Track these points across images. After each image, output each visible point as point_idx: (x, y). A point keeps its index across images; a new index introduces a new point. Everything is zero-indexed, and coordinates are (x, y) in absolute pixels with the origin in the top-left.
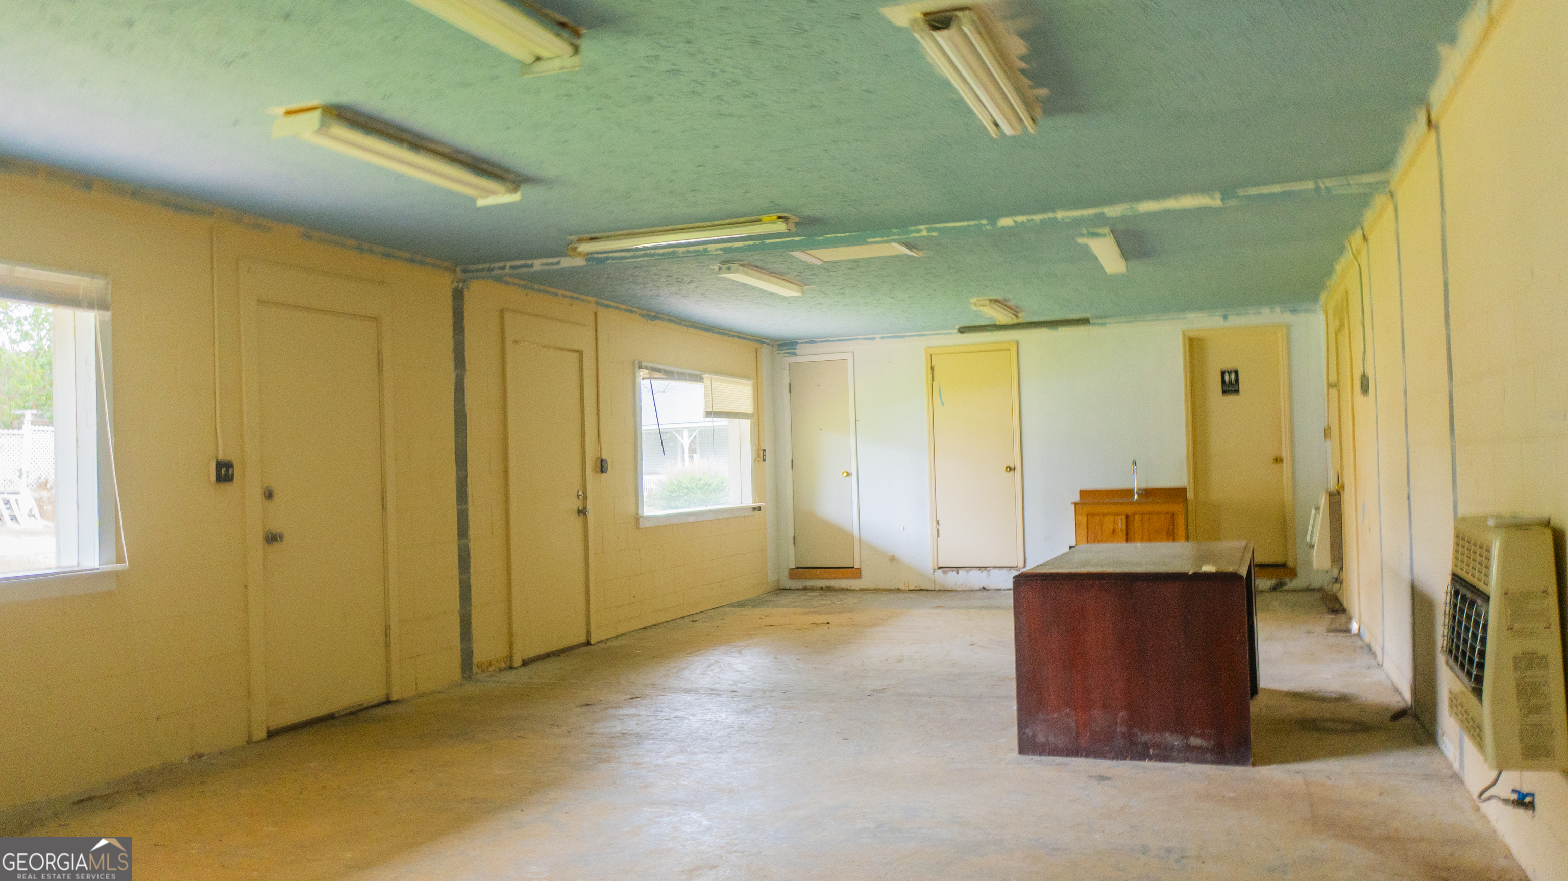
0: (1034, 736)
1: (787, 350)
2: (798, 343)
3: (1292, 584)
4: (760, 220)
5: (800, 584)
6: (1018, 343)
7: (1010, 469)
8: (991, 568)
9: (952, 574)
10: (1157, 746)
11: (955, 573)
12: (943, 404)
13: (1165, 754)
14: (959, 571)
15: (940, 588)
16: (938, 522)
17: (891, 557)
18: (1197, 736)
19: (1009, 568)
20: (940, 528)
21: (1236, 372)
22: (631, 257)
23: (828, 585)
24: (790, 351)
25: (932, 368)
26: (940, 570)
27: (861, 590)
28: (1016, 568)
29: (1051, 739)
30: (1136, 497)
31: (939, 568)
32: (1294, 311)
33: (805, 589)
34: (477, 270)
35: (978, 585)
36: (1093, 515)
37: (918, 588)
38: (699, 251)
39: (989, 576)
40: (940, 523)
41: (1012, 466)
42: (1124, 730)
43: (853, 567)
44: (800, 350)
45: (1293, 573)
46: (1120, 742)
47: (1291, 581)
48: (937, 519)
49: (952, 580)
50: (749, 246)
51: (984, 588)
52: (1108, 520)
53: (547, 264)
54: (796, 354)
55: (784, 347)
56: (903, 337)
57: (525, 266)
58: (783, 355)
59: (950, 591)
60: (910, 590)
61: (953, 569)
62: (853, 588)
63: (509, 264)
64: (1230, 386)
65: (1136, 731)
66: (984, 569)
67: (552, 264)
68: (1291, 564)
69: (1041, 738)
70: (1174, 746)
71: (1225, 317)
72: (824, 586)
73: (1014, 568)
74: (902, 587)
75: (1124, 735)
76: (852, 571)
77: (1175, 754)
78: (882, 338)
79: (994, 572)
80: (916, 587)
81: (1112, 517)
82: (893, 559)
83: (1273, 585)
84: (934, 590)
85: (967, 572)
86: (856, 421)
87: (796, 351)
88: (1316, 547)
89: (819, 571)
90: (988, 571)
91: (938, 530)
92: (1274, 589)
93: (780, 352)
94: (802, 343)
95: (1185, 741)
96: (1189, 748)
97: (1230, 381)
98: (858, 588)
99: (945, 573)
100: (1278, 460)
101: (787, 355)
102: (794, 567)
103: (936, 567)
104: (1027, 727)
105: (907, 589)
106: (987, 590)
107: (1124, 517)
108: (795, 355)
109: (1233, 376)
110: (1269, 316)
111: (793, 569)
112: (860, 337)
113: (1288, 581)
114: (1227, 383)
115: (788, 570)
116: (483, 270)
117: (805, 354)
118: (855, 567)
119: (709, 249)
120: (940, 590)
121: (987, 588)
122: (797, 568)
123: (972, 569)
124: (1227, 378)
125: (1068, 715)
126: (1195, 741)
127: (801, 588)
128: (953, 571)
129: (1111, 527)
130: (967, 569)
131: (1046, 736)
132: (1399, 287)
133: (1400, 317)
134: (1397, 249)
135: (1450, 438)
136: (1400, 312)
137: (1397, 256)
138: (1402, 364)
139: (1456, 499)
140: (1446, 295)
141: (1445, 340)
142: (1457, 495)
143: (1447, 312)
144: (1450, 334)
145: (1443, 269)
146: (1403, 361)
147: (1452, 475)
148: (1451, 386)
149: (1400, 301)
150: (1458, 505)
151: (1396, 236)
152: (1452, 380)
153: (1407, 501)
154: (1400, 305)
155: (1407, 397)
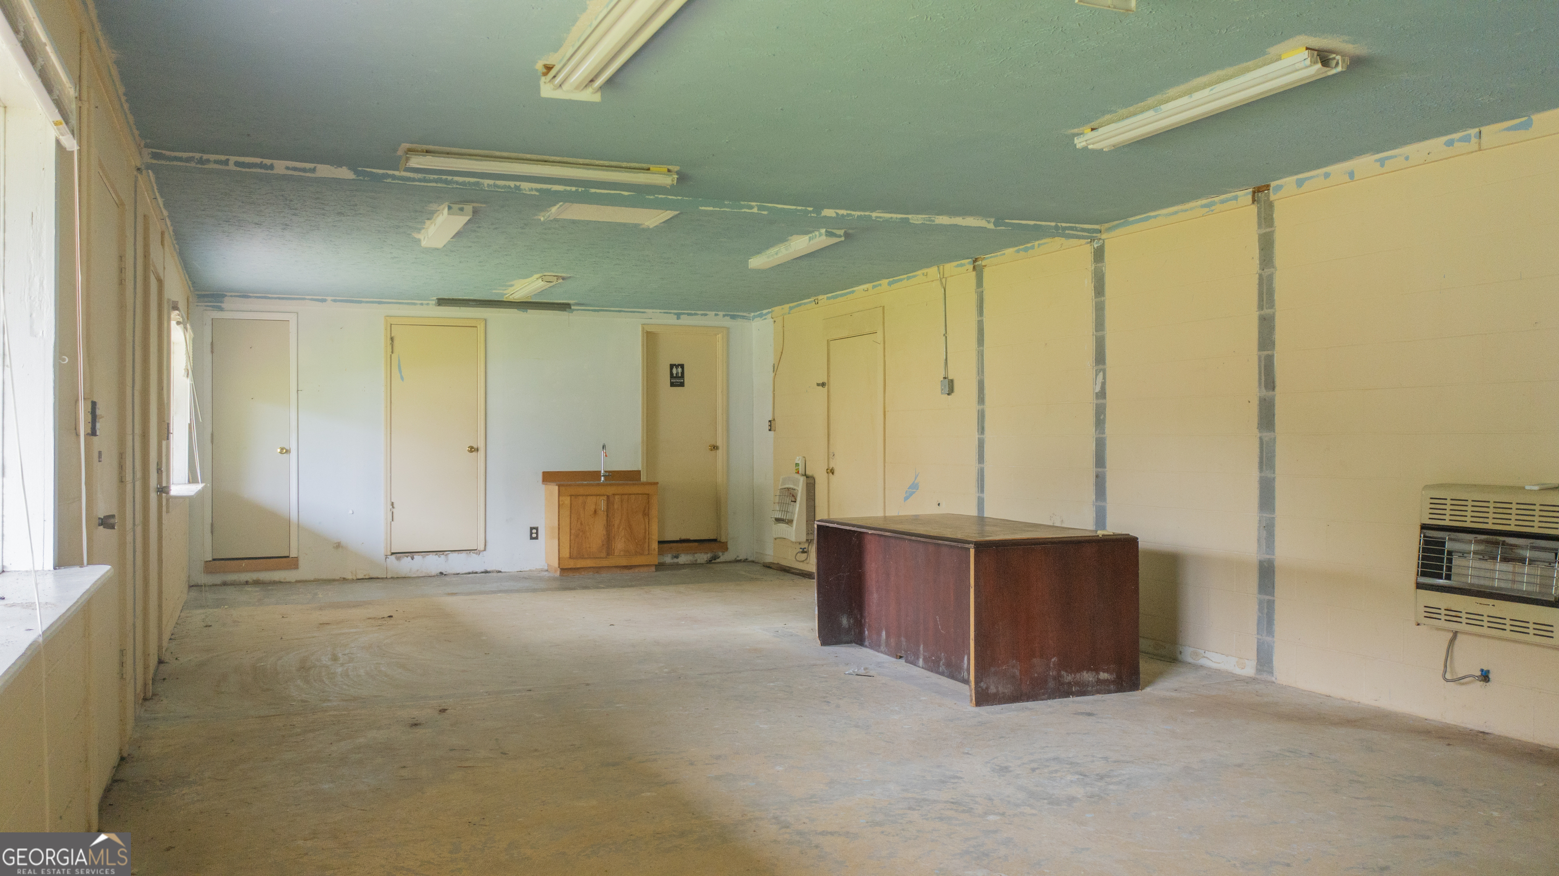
0: (987, 688)
1: (211, 302)
2: (226, 296)
3: (724, 557)
4: (649, 169)
5: (218, 579)
6: (486, 320)
7: (473, 449)
8: (450, 552)
9: (406, 560)
10: (1077, 684)
11: (409, 558)
12: (402, 378)
13: (1083, 691)
14: (415, 557)
15: (393, 576)
16: (392, 504)
17: (336, 543)
18: (1104, 671)
19: (468, 552)
20: (394, 510)
21: (682, 366)
22: (420, 180)
23: (255, 579)
24: (215, 304)
25: (392, 339)
26: (393, 557)
27: (298, 582)
28: (476, 551)
29: (1001, 689)
30: (603, 478)
31: (393, 554)
32: (733, 317)
33: (225, 584)
34: (180, 159)
35: (434, 571)
36: (577, 496)
37: (367, 577)
38: (509, 187)
39: (447, 560)
40: (395, 506)
41: (475, 446)
42: (1055, 673)
43: (288, 557)
44: (227, 304)
45: (724, 547)
46: (1051, 684)
47: (723, 554)
48: (392, 501)
49: (407, 566)
50: (570, 191)
51: (441, 573)
52: (591, 501)
53: (295, 169)
54: (223, 308)
55: (206, 299)
56: (361, 302)
57: (261, 166)
58: (205, 308)
59: (404, 577)
60: (358, 579)
61: (407, 554)
62: (288, 580)
63: (233, 159)
64: (677, 380)
65: (1063, 673)
66: (441, 553)
67: (304, 170)
68: (723, 539)
69: (993, 690)
70: (1089, 682)
71: (678, 316)
72: (250, 580)
73: (473, 551)
74: (349, 577)
75: (1055, 678)
76: (288, 561)
77: (1090, 689)
78: (335, 301)
79: (452, 556)
80: (365, 576)
81: (594, 499)
82: (338, 546)
83: (709, 558)
84: (386, 578)
85: (424, 557)
86: (298, 391)
87: (223, 305)
88: (795, 522)
89: (244, 563)
90: (447, 555)
91: (393, 513)
92: (710, 562)
93: (200, 304)
94: (231, 296)
95: (1097, 676)
96: (1099, 682)
97: (677, 373)
98: (294, 580)
99: (398, 559)
100: (715, 448)
101: (211, 308)
102: (211, 559)
103: (389, 554)
104: (982, 681)
105: (355, 578)
106: (445, 575)
107: (605, 498)
108: (221, 309)
109: (680, 370)
110: (714, 319)
111: (210, 561)
112: (307, 297)
113: (720, 554)
114: (675, 375)
115: (203, 563)
116: (188, 160)
117: (233, 311)
118: (291, 556)
119: (521, 187)
120: (392, 578)
121: (445, 573)
122: (214, 560)
123: (428, 553)
124: (674, 371)
125: (1013, 667)
126: (1104, 676)
127: (219, 583)
128: (407, 557)
129: (593, 508)
130: (423, 554)
131: (997, 688)
132: (1093, 313)
133: (1094, 337)
134: (1093, 284)
135: (1260, 432)
136: (1093, 333)
137: (1093, 289)
138: (1094, 373)
139: (1273, 476)
140: (1267, 326)
141: (1256, 359)
142: (1274, 473)
143: (1266, 339)
144: (1275, 355)
145: (1261, 307)
146: (1096, 370)
147: (1261, 458)
148: (1271, 393)
149: (1094, 324)
150: (1277, 480)
151: (1092, 273)
152: (1273, 389)
153: (1092, 479)
154: (1094, 328)
155: (1107, 399)
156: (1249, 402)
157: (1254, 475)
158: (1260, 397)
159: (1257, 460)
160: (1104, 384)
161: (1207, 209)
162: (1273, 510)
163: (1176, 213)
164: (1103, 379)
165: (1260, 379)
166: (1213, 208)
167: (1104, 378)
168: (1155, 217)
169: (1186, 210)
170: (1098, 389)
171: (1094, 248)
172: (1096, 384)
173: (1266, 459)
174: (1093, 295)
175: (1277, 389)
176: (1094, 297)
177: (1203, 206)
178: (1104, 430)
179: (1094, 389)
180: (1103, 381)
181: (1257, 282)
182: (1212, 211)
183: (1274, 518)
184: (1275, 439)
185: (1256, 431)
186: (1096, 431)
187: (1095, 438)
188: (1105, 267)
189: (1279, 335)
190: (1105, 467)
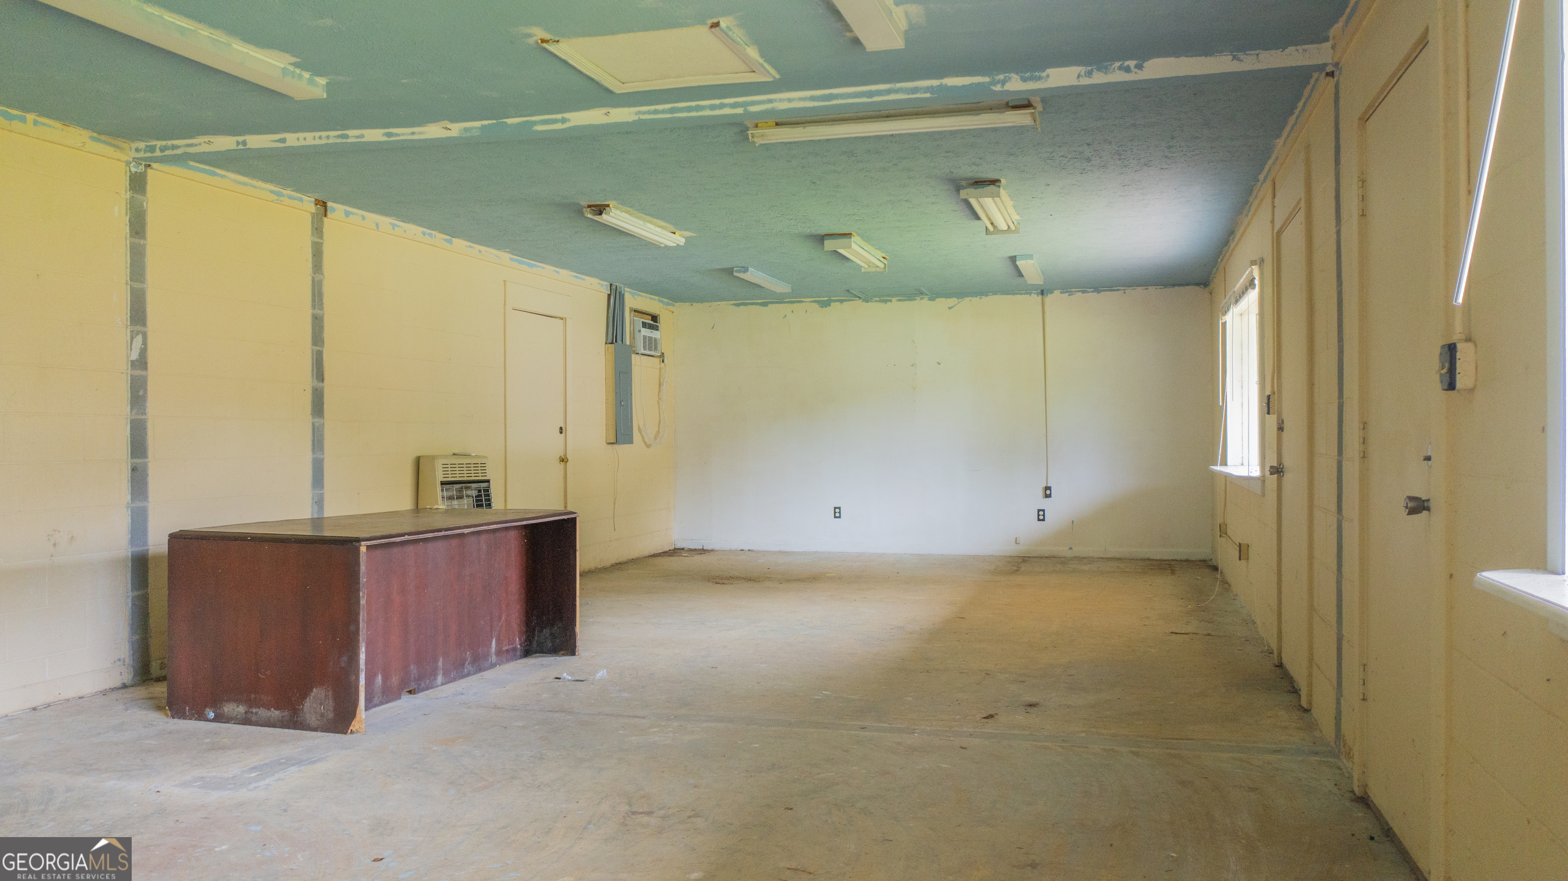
132: (126, 255)
133: (129, 286)
134: (128, 217)
135: (313, 418)
136: (127, 281)
137: (128, 223)
138: (129, 334)
139: (322, 457)
140: (318, 323)
141: (310, 351)
142: (323, 454)
143: (318, 338)
144: (324, 351)
145: (314, 307)
146: (131, 331)
147: (313, 441)
148: (320, 384)
149: (128, 270)
150: (325, 460)
151: (127, 203)
152: (323, 381)
153: (126, 473)
154: (129, 275)
155: (148, 370)
156: (305, 390)
157: (308, 457)
158: (313, 387)
159: (310, 443)
160: (143, 352)
161: (276, 197)
162: (322, 487)
163: (245, 184)
164: (142, 344)
165: (313, 370)
166: (281, 198)
167: (145, 342)
168: (223, 176)
169: (255, 187)
170: (135, 356)
171: (130, 171)
172: (131, 349)
173: (318, 443)
174: (128, 231)
175: (325, 381)
176: (128, 235)
177: (272, 192)
178: (145, 409)
179: (128, 356)
180: (143, 346)
181: (310, 283)
182: (281, 201)
183: (323, 493)
184: (323, 424)
185: (310, 417)
186: (132, 410)
187: (129, 420)
188: (147, 203)
189: (327, 335)
190: (147, 457)
